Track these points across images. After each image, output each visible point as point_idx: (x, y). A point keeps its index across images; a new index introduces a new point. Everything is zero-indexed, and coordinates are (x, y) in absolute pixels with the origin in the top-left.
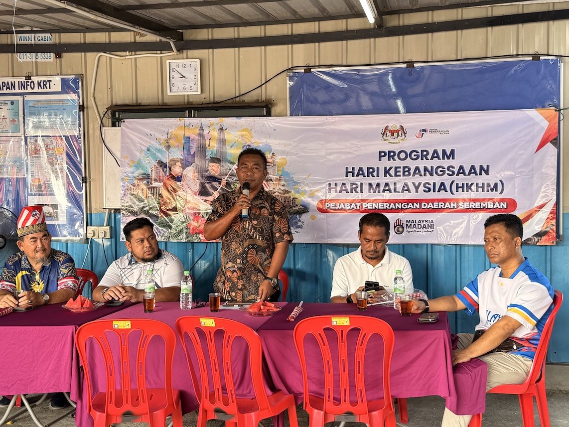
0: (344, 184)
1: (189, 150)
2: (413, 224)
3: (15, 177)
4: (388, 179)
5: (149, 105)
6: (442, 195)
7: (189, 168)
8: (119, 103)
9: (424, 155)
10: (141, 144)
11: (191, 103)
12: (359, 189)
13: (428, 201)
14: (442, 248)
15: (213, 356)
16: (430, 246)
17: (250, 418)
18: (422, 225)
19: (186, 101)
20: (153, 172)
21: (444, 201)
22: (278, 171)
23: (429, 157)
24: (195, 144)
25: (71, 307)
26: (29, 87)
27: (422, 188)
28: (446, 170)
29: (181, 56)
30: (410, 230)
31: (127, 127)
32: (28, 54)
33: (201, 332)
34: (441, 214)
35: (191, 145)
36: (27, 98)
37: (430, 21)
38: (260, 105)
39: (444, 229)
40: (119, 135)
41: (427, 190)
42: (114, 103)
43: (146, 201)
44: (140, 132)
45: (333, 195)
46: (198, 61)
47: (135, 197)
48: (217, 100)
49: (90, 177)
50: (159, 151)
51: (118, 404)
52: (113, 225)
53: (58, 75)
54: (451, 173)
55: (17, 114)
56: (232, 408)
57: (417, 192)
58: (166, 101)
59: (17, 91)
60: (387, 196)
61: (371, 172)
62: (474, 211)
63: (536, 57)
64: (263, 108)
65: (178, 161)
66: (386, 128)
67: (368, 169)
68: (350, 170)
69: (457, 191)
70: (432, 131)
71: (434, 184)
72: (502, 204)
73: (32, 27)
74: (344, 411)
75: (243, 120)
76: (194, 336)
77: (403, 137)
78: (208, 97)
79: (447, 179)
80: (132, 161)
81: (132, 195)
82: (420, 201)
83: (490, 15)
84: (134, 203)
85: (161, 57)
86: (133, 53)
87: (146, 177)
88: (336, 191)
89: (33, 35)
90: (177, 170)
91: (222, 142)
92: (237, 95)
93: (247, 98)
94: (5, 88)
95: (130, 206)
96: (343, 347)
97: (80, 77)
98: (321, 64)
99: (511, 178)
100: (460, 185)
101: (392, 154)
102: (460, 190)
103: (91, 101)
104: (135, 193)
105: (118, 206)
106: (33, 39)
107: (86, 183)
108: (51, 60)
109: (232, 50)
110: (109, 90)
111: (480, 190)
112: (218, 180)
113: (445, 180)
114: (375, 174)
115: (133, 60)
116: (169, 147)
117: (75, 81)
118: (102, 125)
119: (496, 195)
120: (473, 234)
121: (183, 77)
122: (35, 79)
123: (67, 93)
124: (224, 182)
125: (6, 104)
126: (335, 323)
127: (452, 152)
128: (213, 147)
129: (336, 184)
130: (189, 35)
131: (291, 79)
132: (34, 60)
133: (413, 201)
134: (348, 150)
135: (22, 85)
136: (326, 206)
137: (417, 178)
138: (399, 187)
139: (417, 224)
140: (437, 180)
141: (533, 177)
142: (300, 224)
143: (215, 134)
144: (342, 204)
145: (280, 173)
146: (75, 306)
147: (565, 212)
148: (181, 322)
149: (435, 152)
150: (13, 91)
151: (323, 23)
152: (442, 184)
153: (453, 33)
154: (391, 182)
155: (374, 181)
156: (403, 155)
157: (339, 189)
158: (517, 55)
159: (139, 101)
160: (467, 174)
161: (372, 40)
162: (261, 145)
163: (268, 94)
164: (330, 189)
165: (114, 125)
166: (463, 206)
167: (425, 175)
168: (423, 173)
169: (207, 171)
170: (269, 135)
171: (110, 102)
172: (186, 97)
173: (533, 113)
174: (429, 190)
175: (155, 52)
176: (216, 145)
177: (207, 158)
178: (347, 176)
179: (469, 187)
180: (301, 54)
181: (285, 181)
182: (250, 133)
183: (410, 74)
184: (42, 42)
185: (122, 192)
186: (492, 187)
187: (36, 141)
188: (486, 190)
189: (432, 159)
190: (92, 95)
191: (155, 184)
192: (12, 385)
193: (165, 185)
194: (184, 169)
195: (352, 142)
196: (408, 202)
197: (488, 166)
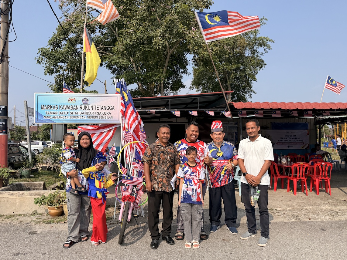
6: (294, 142)
62: (298, 144)
66: (286, 132)
70: (292, 132)
75: (265, 130)
77: (289, 133)
92: (263, 126)
97: (237, 122)
98: (276, 122)
99: (303, 139)
101: (287, 136)
119: (301, 142)
131: (272, 124)
158: (303, 122)
161: (283, 119)
163: (268, 126)
173: (305, 130)
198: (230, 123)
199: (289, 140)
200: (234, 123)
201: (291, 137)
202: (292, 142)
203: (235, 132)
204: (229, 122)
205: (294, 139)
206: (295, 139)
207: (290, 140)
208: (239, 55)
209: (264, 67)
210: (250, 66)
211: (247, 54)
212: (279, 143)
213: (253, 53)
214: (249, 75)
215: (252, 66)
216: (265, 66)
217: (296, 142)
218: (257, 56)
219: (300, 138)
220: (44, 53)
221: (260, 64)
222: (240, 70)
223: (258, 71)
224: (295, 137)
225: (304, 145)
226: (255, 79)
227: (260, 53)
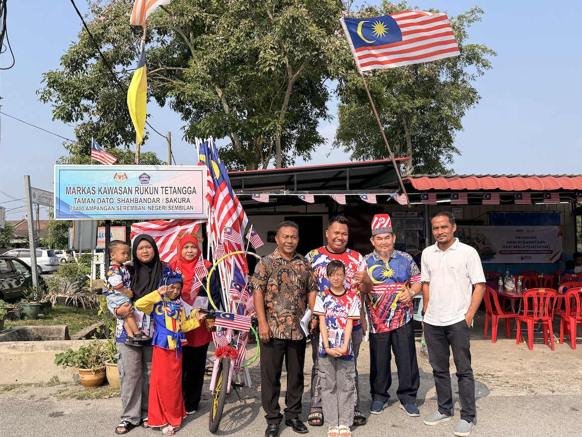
2: (526, 257)
21: (534, 251)
23: (530, 238)
30: (525, 259)
34: (533, 254)
36: (406, 218)
38: (480, 222)
46: (462, 209)
53: (416, 211)
55: (403, 223)
57: (527, 248)
59: (403, 216)
62: (542, 254)
63: (554, 211)
66: (518, 230)
67: (513, 241)
68: (508, 242)
70: (530, 231)
77: (522, 232)
85: (449, 207)
94: (399, 215)
99: (551, 244)
100: (538, 246)
101: (520, 237)
108: (414, 207)
111: (543, 247)
119: (548, 249)
120: (541, 260)
121: (457, 213)
123: (419, 217)
127: (536, 236)
128: (467, 234)
135: (405, 214)
145: (488, 242)
147: (563, 254)
158: (549, 211)
160: (540, 243)
161: (510, 205)
162: (481, 234)
163: (482, 219)
166: (538, 252)
168: (528, 243)
170: (484, 231)
173: (555, 227)
182: (478, 230)
186: (546, 247)
198: (409, 213)
199: (522, 245)
200: (416, 214)
201: (528, 240)
202: (530, 249)
203: (419, 231)
204: (407, 212)
205: (532, 245)
206: (534, 244)
207: (525, 245)
208: (427, 79)
209: (477, 102)
210: (449, 101)
211: (444, 77)
212: (505, 251)
213: (456, 76)
214: (448, 118)
215: (454, 100)
216: (479, 101)
217: (538, 249)
218: (464, 81)
219: (544, 242)
220: (54, 82)
221: (470, 97)
222: (430, 108)
223: (466, 111)
224: (534, 240)
225: (553, 254)
226: (459, 127)
227: (468, 76)
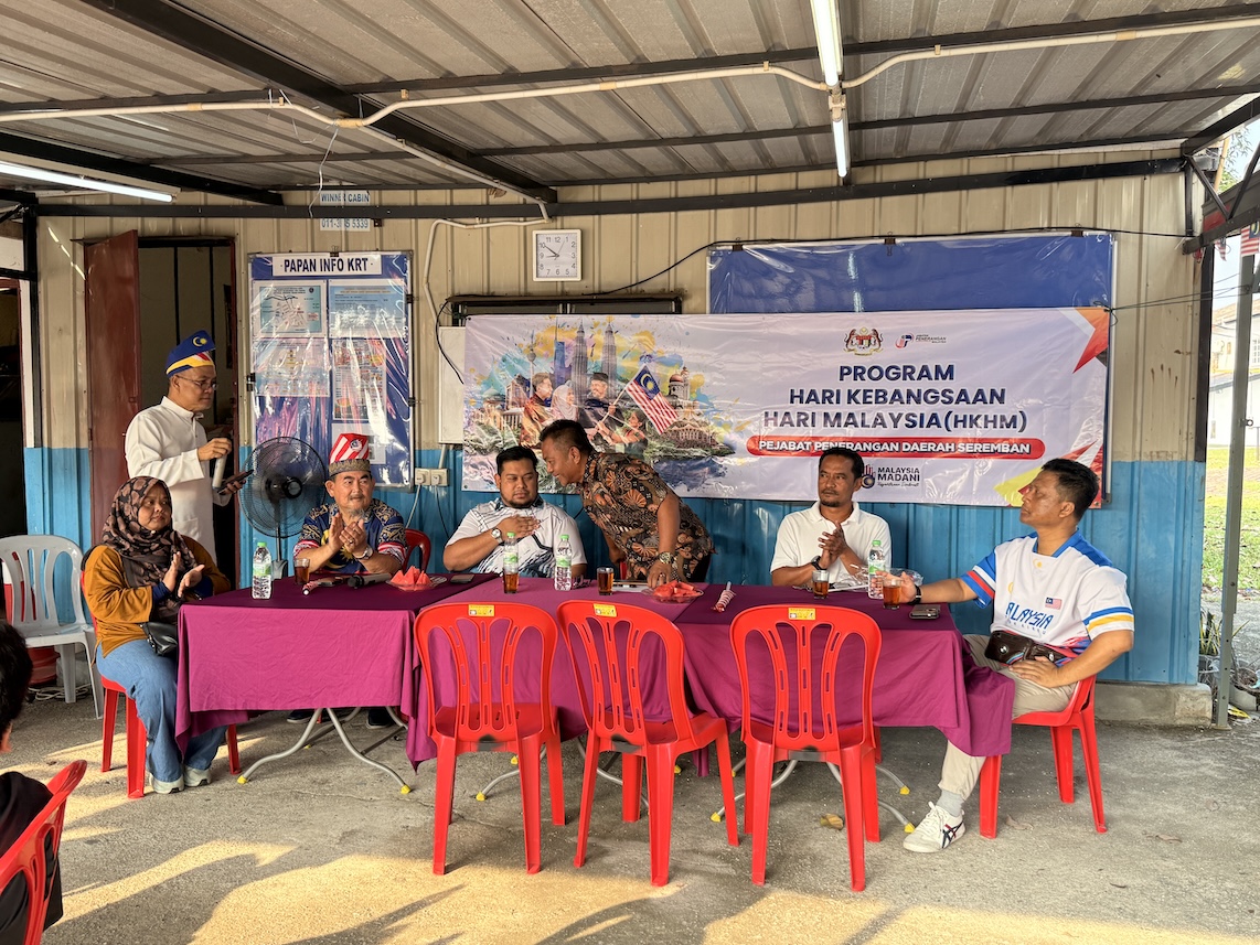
0: (787, 414)
1: (563, 361)
2: (888, 474)
3: (314, 396)
4: (853, 408)
5: (506, 296)
6: (934, 432)
7: (561, 387)
8: (463, 292)
9: (908, 372)
10: (495, 352)
11: (567, 294)
12: (809, 422)
13: (912, 440)
14: (931, 509)
15: (613, 659)
16: (911, 506)
17: (664, 751)
18: (902, 475)
19: (559, 290)
20: (510, 393)
21: (936, 440)
22: (691, 393)
23: (915, 376)
24: (572, 352)
25: (400, 583)
26: (335, 268)
27: (903, 421)
28: (940, 395)
29: (553, 225)
30: (883, 482)
31: (475, 327)
32: (335, 220)
33: (595, 624)
34: (930, 459)
35: (566, 354)
36: (333, 283)
37: (921, 176)
38: (668, 297)
39: (934, 481)
40: (463, 338)
41: (911, 424)
42: (456, 292)
43: (500, 434)
44: (493, 334)
45: (771, 429)
46: (579, 232)
47: (484, 428)
48: (604, 289)
49: (419, 399)
50: (519, 362)
51: (474, 725)
52: (452, 468)
53: (377, 250)
54: (947, 400)
55: (317, 306)
56: (639, 735)
57: (896, 427)
58: (530, 290)
59: (318, 273)
60: (851, 432)
61: (828, 396)
62: (980, 457)
63: (1077, 231)
64: (670, 301)
65: (546, 377)
66: (852, 333)
67: (824, 392)
68: (797, 393)
69: (956, 426)
70: (919, 338)
71: (922, 416)
72: (1022, 446)
73: (341, 180)
74: (805, 745)
75: (642, 318)
76: (584, 629)
77: (877, 346)
78: (592, 285)
79: (940, 409)
80: (481, 376)
81: (480, 424)
82: (900, 440)
83: (1009, 169)
84: (483, 437)
85: (525, 227)
86: (485, 220)
87: (501, 399)
88: (775, 424)
89: (342, 192)
90: (545, 389)
91: (611, 349)
92: (634, 282)
93: (647, 287)
94: (301, 268)
95: (477, 441)
96: (804, 651)
97: (408, 255)
98: (758, 238)
99: (1038, 409)
100: (961, 418)
101: (860, 371)
102: (960, 424)
103: (424, 290)
104: (483, 421)
105: (459, 440)
106: (342, 199)
107: (414, 406)
108: (368, 229)
109: (628, 216)
110: (450, 273)
111: (990, 425)
112: (604, 405)
113: (939, 410)
114: (834, 399)
115: (485, 230)
116: (534, 356)
117: (401, 260)
118: (439, 324)
119: (1013, 433)
120: (977, 491)
121: (557, 255)
122: (344, 257)
123: (390, 277)
124: (612, 408)
125: (302, 291)
126: (793, 617)
127: (950, 368)
128: (598, 357)
129: (776, 414)
130: (567, 194)
131: (713, 259)
132: (343, 229)
133: (889, 440)
134: (794, 364)
135: (326, 265)
136: (761, 446)
137: (896, 406)
138: (870, 419)
139: (894, 475)
140: (925, 409)
141: (1068, 409)
142: (721, 470)
143: (601, 338)
144: (784, 443)
145: (694, 396)
146: (406, 582)
147: (1115, 460)
148: (566, 609)
149: (925, 368)
150: (313, 273)
151: (761, 178)
152: (934, 416)
153: (956, 194)
154: (858, 412)
155: (832, 410)
156: (875, 373)
157: (779, 421)
158: (1050, 228)
159: (492, 290)
160: (971, 400)
161: (834, 203)
162: (667, 355)
163: (679, 280)
164: (766, 421)
165: (455, 323)
166: (962, 448)
167: (908, 402)
168: (905, 399)
169: (588, 391)
170: (679, 342)
171: (450, 291)
172: (559, 285)
173: (1072, 314)
174: (914, 425)
175: (517, 219)
176: (601, 354)
177: (589, 372)
178: (792, 402)
179: (974, 421)
180: (729, 224)
181: (701, 407)
182: (651, 338)
183: (890, 253)
184: (356, 203)
185: (466, 420)
186: (1008, 421)
187: (344, 345)
188: (998, 425)
189: (919, 378)
190: (425, 280)
191: (513, 409)
192: (316, 694)
193: (527, 411)
194: (554, 388)
195: (802, 353)
196: (882, 441)
197: (1003, 391)
203: (388, 341)
204: (335, 254)
207: (886, 410)
217: (958, 433)
219: (996, 397)
